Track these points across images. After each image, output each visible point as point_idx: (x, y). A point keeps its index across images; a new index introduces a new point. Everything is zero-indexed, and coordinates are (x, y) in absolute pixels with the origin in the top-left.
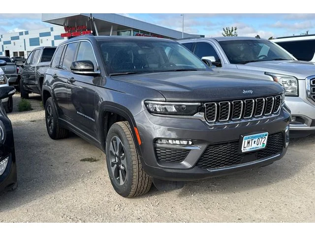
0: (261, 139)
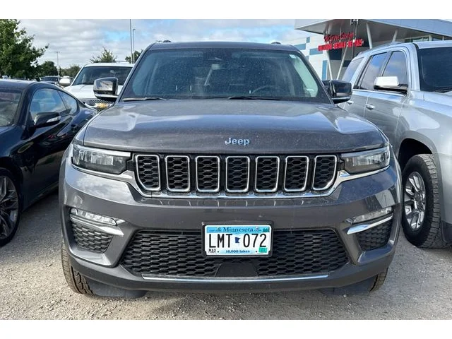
0: (252, 238)
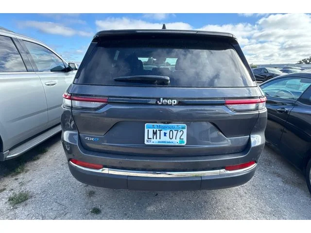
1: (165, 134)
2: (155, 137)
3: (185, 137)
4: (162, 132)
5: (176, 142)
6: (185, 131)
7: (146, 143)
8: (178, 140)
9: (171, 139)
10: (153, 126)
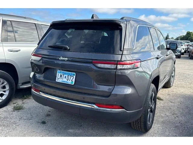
1: (65, 77)
2: (61, 78)
3: (74, 80)
4: (64, 76)
5: (69, 82)
6: (75, 77)
7: (56, 81)
8: (71, 81)
9: (68, 80)
10: (61, 72)
